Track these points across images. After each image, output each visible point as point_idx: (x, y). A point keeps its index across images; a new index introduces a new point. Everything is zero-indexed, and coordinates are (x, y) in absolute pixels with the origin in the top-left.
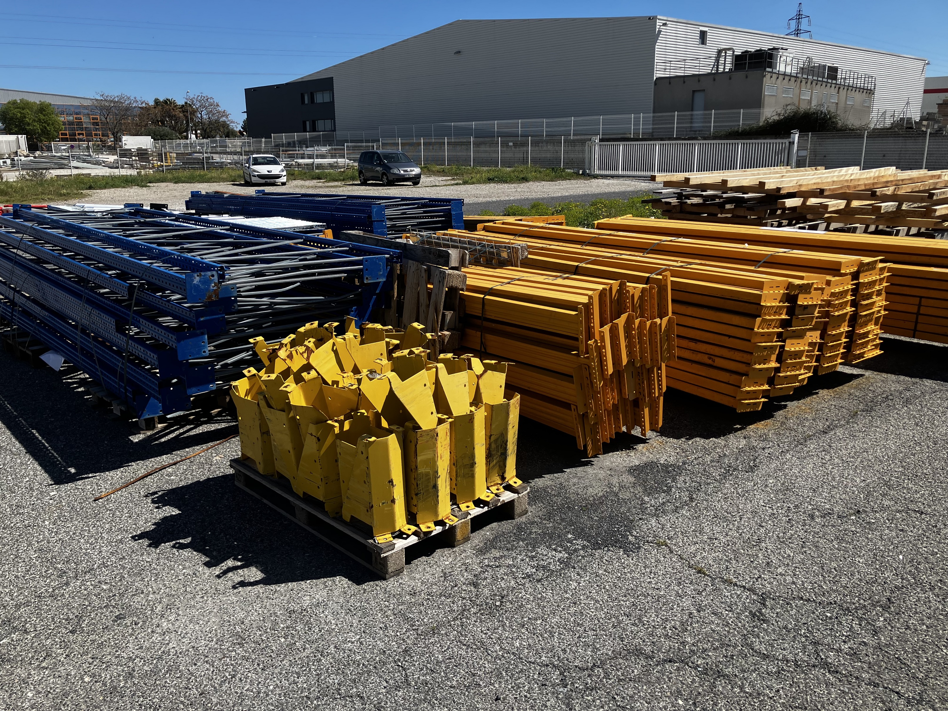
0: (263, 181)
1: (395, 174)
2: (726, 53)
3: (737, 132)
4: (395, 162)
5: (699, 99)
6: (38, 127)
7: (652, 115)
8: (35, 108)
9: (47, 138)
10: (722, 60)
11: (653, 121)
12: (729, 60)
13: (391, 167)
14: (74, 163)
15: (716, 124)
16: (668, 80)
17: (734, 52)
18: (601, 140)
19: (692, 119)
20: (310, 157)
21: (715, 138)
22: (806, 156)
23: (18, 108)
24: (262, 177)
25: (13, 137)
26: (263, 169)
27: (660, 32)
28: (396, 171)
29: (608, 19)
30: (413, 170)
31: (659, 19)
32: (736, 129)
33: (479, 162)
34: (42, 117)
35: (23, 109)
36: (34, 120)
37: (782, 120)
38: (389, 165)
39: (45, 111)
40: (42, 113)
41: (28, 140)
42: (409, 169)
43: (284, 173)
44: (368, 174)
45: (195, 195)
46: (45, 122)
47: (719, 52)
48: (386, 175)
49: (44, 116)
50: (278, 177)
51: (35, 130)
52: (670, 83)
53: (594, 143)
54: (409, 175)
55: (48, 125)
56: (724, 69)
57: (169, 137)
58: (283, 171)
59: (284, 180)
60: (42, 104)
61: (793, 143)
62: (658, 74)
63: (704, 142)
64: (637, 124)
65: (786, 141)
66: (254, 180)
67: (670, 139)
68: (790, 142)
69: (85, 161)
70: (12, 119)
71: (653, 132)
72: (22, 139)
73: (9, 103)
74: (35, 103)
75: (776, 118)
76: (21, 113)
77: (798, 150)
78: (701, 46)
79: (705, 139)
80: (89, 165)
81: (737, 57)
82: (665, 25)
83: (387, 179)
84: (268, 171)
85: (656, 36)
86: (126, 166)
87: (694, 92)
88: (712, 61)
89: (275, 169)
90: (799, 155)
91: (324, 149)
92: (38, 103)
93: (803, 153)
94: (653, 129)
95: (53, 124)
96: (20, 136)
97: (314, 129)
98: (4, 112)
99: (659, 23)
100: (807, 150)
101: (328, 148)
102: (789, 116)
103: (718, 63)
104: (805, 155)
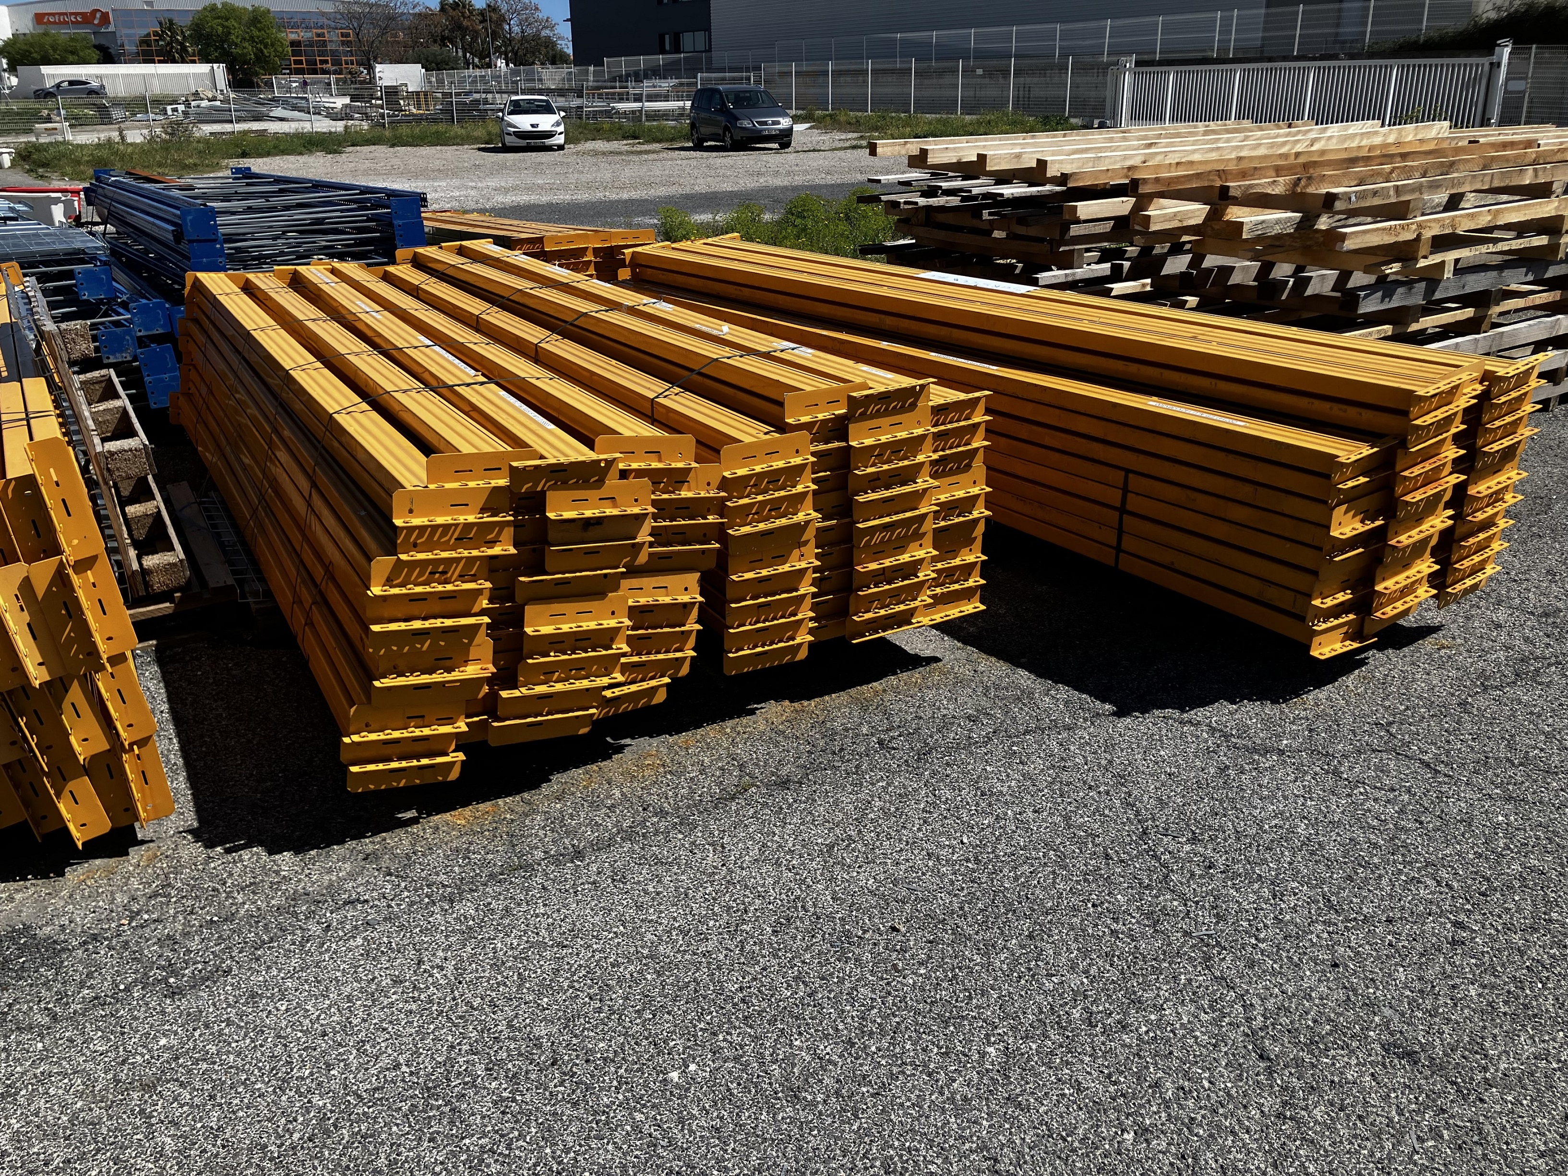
0: (523, 143)
1: (745, 129)
3: (1416, 42)
4: (749, 106)
6: (249, 49)
7: (1263, 11)
8: (246, 18)
9: (264, 69)
11: (1265, 22)
13: (739, 116)
14: (279, 112)
15: (1376, 28)
18: (1138, 64)
19: (1339, 18)
20: (638, 98)
21: (1372, 55)
22: (1524, 92)
23: (218, 18)
24: (522, 135)
25: (205, 68)
26: (524, 122)
28: (746, 124)
30: (778, 123)
32: (1414, 37)
33: (924, 106)
34: (256, 33)
35: (227, 20)
36: (244, 39)
37: (1503, 19)
38: (735, 112)
39: (260, 22)
40: (255, 27)
41: (230, 70)
42: (770, 120)
43: (561, 128)
44: (705, 130)
46: (261, 42)
48: (730, 132)
49: (260, 31)
50: (549, 135)
51: (245, 55)
53: (1122, 69)
54: (768, 130)
55: (266, 47)
57: (451, 65)
58: (558, 124)
59: (560, 140)
60: (255, 10)
61: (1499, 65)
63: (1352, 63)
64: (1226, 30)
65: (1485, 61)
66: (510, 140)
67: (1285, 59)
68: (1491, 64)
69: (295, 108)
70: (209, 36)
71: (1263, 46)
72: (220, 69)
73: (205, 9)
74: (245, 9)
75: (1493, 15)
76: (223, 26)
77: (1507, 79)
79: (1352, 57)
80: (302, 114)
83: (731, 137)
84: (532, 126)
86: (357, 115)
89: (545, 122)
90: (1510, 88)
91: (665, 85)
92: (250, 8)
93: (1517, 85)
94: (1263, 38)
95: (273, 45)
96: (215, 66)
97: (677, 49)
98: (197, 25)
100: (1526, 78)
101: (674, 82)
102: (1516, 11)
104: (1522, 88)
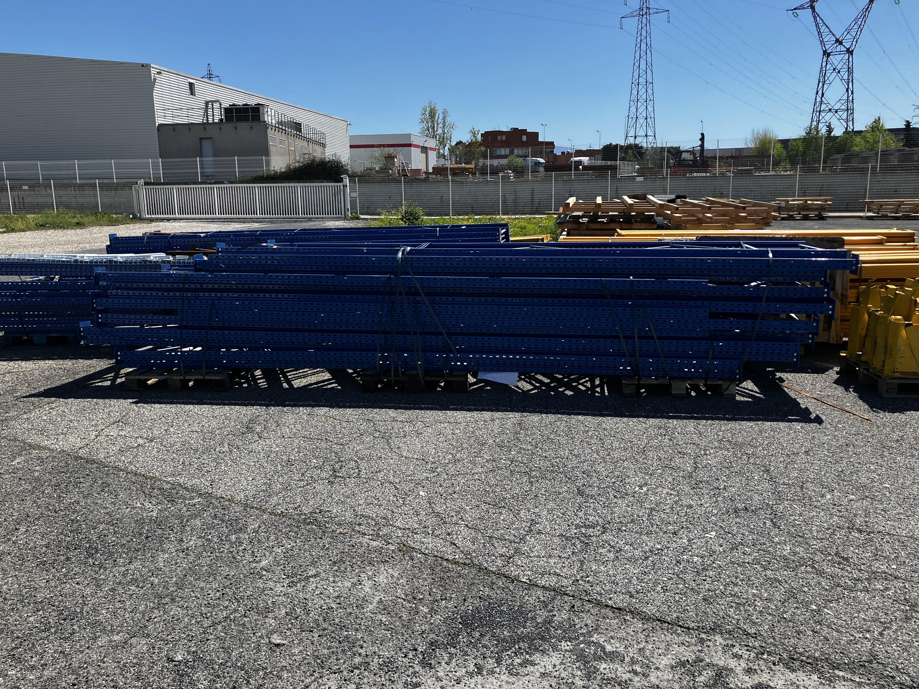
2: (212, 104)
5: (207, 146)
10: (210, 112)
12: (217, 112)
15: (241, 170)
16: (172, 127)
17: (221, 104)
19: (215, 164)
21: (244, 182)
22: (357, 197)
27: (155, 79)
29: (93, 61)
31: (153, 68)
45: (113, 238)
47: (207, 103)
52: (174, 130)
56: (213, 119)
61: (346, 186)
62: (159, 121)
68: (343, 186)
77: (350, 192)
78: (191, 96)
81: (226, 109)
82: (159, 73)
85: (152, 84)
87: (201, 139)
88: (202, 112)
90: (351, 196)
93: (354, 195)
99: (153, 71)
100: (356, 192)
103: (207, 113)
